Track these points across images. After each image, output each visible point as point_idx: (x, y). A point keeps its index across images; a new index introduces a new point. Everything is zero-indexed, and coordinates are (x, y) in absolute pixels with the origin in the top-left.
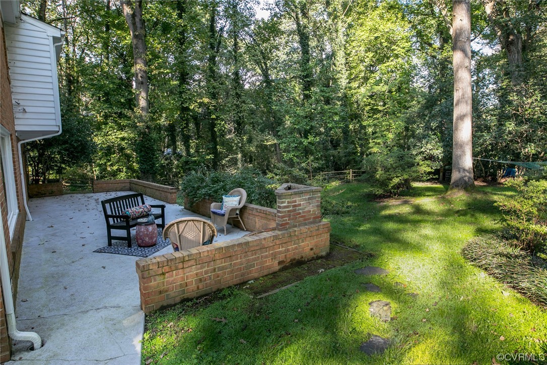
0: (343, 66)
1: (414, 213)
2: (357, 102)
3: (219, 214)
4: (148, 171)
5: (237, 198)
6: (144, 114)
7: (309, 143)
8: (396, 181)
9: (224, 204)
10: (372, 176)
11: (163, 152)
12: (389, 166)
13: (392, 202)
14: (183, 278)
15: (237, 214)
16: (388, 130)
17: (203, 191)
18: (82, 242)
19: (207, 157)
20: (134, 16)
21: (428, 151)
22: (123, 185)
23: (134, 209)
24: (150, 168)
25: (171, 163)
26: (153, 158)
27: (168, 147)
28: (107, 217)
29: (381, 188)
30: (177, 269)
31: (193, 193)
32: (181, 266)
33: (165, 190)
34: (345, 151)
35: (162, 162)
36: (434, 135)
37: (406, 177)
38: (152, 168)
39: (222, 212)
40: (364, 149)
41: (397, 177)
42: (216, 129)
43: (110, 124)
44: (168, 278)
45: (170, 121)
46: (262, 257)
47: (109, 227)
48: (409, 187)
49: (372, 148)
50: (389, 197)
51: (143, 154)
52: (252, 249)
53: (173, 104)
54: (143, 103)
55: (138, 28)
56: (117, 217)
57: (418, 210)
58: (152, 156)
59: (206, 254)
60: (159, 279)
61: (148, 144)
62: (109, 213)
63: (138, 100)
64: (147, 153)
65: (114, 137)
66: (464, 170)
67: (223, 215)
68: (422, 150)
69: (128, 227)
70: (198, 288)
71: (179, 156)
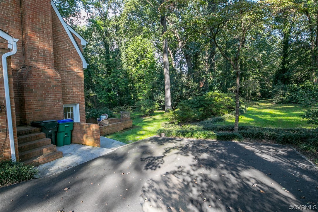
0: (125, 59)
1: (153, 120)
2: (131, 75)
5: (105, 116)
7: (112, 95)
8: (148, 110)
10: (140, 109)
12: (146, 105)
13: (147, 117)
16: (145, 89)
21: (160, 98)
29: (143, 113)
34: (127, 98)
36: (162, 92)
37: (151, 109)
40: (135, 97)
41: (148, 109)
48: (153, 113)
49: (139, 97)
50: (146, 116)
57: (154, 119)
66: (169, 106)
68: (158, 98)
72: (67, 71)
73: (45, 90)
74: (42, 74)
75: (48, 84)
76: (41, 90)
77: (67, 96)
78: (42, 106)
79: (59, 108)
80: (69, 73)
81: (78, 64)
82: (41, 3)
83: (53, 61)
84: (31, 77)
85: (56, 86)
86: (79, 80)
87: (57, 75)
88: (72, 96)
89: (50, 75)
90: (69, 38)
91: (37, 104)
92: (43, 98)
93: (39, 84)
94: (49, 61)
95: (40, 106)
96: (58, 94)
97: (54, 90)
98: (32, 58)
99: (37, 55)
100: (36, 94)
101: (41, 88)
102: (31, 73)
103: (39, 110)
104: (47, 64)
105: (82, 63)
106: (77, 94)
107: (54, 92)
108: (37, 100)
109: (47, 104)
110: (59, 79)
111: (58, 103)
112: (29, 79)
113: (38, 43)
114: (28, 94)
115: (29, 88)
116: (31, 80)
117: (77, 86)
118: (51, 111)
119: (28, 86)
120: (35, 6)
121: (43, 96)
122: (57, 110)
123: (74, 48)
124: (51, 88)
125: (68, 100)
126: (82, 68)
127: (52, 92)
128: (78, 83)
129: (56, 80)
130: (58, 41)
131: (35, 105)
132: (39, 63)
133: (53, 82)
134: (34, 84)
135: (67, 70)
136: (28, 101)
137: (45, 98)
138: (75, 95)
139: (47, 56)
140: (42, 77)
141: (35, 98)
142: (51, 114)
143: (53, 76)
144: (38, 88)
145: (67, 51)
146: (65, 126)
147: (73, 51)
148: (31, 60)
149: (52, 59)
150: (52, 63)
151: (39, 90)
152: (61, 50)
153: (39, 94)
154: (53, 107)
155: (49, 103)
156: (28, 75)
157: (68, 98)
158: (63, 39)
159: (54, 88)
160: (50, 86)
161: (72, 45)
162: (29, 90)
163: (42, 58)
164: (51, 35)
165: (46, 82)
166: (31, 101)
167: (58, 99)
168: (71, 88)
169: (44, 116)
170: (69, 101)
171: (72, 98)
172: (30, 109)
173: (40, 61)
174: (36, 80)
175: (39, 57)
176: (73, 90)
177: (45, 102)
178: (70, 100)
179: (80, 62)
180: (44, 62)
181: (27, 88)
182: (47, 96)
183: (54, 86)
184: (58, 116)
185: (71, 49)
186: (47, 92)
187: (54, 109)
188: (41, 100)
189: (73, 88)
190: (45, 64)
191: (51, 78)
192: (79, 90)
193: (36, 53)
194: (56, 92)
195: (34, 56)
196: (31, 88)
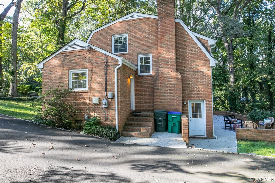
3: (262, 125)
4: (233, 109)
5: (270, 120)
6: (232, 84)
9: (265, 122)
11: (240, 99)
14: (247, 134)
15: (270, 126)
17: (257, 117)
18: (217, 127)
19: (265, 103)
20: (229, 46)
22: (224, 113)
23: (232, 119)
24: (234, 107)
25: (245, 105)
26: (236, 103)
27: (243, 97)
28: (225, 120)
30: (245, 132)
31: (253, 118)
32: (246, 131)
33: (242, 116)
35: (240, 105)
38: (235, 107)
39: (263, 124)
42: (271, 90)
43: (217, 88)
44: (243, 133)
45: (244, 86)
46: (273, 135)
47: (225, 123)
51: (231, 101)
52: (269, 132)
53: (246, 78)
54: (232, 80)
55: (231, 51)
56: (227, 121)
58: (235, 102)
59: (254, 130)
60: (241, 133)
61: (234, 97)
62: (225, 119)
63: (229, 79)
64: (233, 101)
65: (219, 94)
67: (264, 125)
69: (231, 124)
70: (251, 138)
71: (249, 102)
72: (192, 72)
73: (168, 88)
74: (166, 76)
75: (170, 83)
76: (165, 88)
77: (192, 93)
78: (165, 100)
79: (178, 103)
80: (195, 73)
81: (204, 64)
82: (167, 26)
83: (175, 66)
84: (159, 79)
85: (177, 85)
86: (206, 78)
87: (178, 76)
88: (197, 93)
89: (172, 76)
90: (196, 43)
91: (162, 98)
92: (166, 94)
93: (163, 84)
94: (172, 66)
95: (164, 100)
96: (178, 91)
97: (175, 88)
98: (160, 66)
99: (163, 63)
100: (161, 91)
101: (165, 87)
102: (158, 77)
103: (162, 103)
104: (170, 69)
105: (210, 62)
106: (203, 92)
107: (175, 89)
108: (162, 95)
109: (169, 98)
110: (180, 78)
111: (178, 98)
112: (157, 81)
113: (164, 55)
114: (156, 91)
115: (157, 87)
116: (158, 81)
117: (203, 84)
118: (172, 104)
119: (156, 85)
120: (163, 30)
121: (166, 92)
122: (176, 104)
123: (200, 50)
124: (173, 86)
125: (193, 96)
126: (210, 66)
127: (173, 89)
128: (204, 81)
129: (177, 80)
130: (185, 48)
131: (160, 98)
132: (164, 69)
133: (174, 82)
134: (160, 84)
135: (193, 70)
136: (156, 95)
137: (168, 94)
138: (200, 92)
139: (170, 63)
140: (166, 78)
141: (160, 94)
142: (172, 106)
143: (174, 77)
144: (163, 87)
145: (193, 55)
146: (172, 116)
147: (199, 53)
148: (159, 68)
149: (174, 64)
150: (174, 67)
151: (163, 88)
152: (187, 55)
153: (163, 91)
154: (173, 101)
155: (170, 98)
156: (156, 78)
157: (193, 95)
158: (190, 45)
159: (175, 86)
160: (172, 85)
161: (198, 48)
162: (157, 88)
163: (166, 64)
164: (174, 46)
165: (169, 82)
166: (157, 95)
167: (178, 95)
168: (196, 86)
169: (166, 107)
170: (194, 98)
171: (198, 95)
172: (157, 101)
173: (165, 67)
174: (162, 81)
175: (164, 65)
176: (198, 87)
177: (168, 97)
178: (195, 96)
179: (208, 61)
180: (168, 67)
181: (156, 87)
182: (169, 92)
183: (175, 85)
184: (177, 108)
185: (197, 52)
186: (169, 89)
187: (174, 103)
188: (165, 95)
189: (198, 86)
190: (169, 69)
191: (173, 79)
192: (205, 87)
193: (162, 62)
194: (176, 89)
195: (161, 65)
196: (158, 87)
